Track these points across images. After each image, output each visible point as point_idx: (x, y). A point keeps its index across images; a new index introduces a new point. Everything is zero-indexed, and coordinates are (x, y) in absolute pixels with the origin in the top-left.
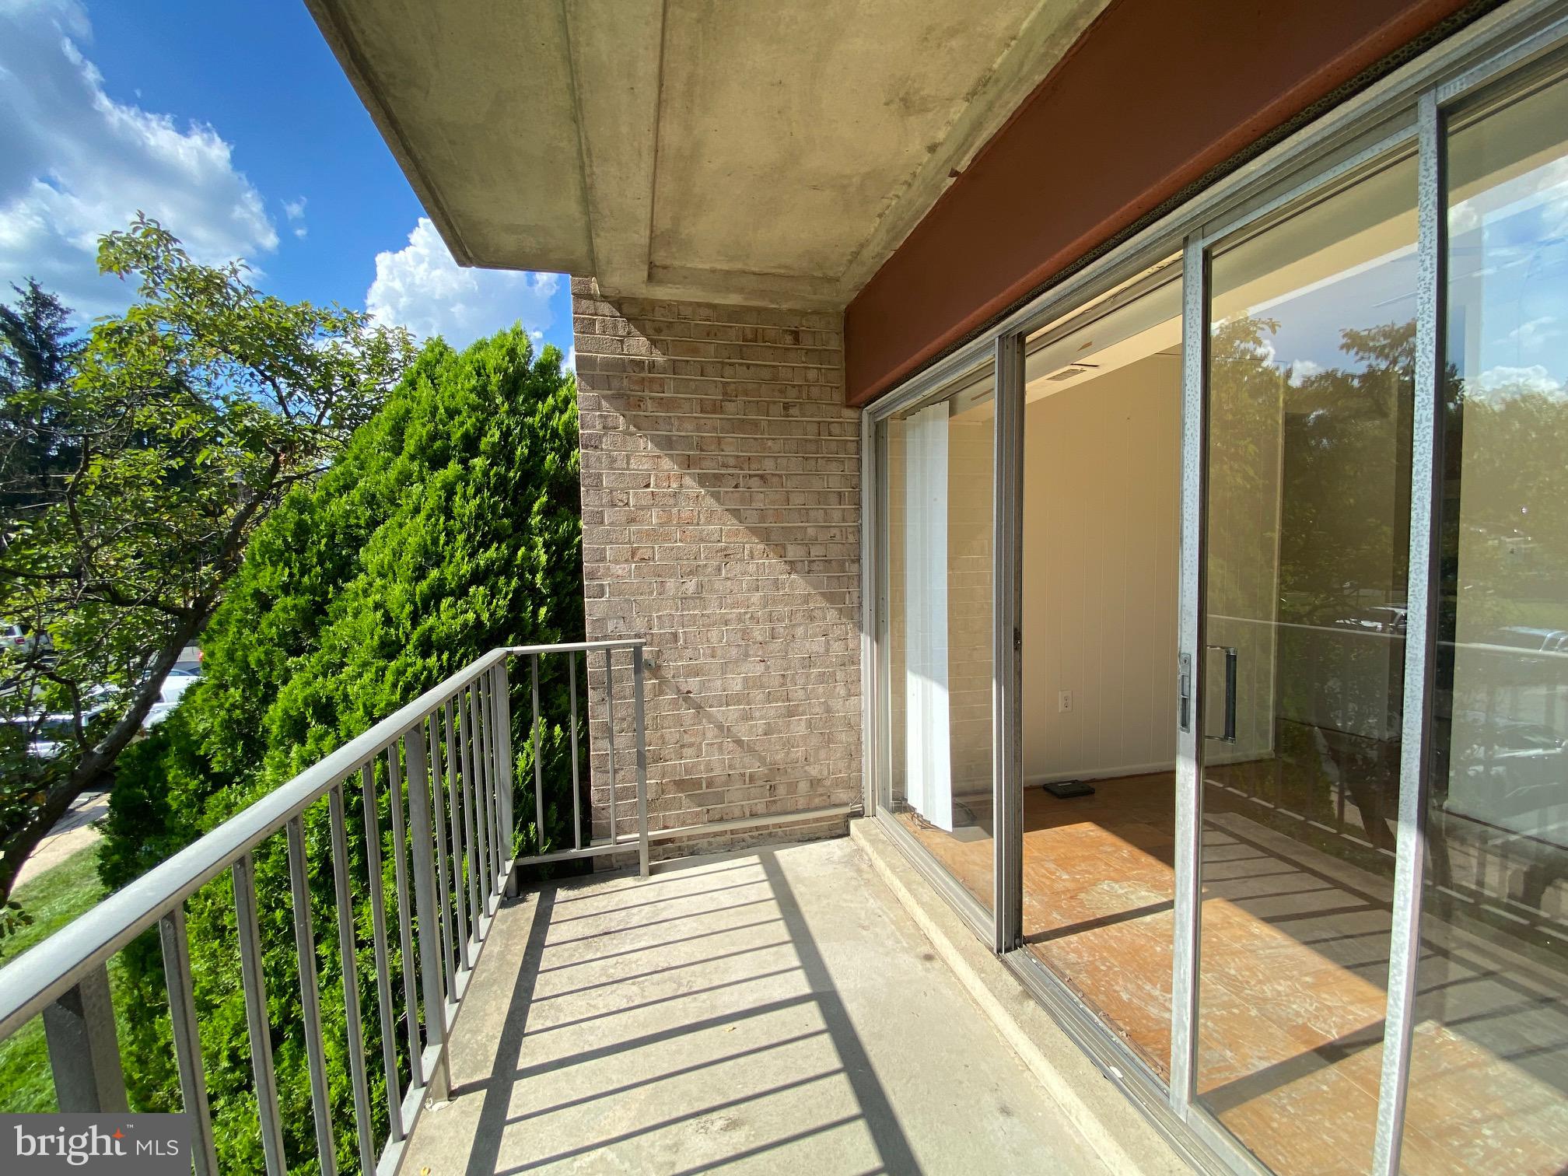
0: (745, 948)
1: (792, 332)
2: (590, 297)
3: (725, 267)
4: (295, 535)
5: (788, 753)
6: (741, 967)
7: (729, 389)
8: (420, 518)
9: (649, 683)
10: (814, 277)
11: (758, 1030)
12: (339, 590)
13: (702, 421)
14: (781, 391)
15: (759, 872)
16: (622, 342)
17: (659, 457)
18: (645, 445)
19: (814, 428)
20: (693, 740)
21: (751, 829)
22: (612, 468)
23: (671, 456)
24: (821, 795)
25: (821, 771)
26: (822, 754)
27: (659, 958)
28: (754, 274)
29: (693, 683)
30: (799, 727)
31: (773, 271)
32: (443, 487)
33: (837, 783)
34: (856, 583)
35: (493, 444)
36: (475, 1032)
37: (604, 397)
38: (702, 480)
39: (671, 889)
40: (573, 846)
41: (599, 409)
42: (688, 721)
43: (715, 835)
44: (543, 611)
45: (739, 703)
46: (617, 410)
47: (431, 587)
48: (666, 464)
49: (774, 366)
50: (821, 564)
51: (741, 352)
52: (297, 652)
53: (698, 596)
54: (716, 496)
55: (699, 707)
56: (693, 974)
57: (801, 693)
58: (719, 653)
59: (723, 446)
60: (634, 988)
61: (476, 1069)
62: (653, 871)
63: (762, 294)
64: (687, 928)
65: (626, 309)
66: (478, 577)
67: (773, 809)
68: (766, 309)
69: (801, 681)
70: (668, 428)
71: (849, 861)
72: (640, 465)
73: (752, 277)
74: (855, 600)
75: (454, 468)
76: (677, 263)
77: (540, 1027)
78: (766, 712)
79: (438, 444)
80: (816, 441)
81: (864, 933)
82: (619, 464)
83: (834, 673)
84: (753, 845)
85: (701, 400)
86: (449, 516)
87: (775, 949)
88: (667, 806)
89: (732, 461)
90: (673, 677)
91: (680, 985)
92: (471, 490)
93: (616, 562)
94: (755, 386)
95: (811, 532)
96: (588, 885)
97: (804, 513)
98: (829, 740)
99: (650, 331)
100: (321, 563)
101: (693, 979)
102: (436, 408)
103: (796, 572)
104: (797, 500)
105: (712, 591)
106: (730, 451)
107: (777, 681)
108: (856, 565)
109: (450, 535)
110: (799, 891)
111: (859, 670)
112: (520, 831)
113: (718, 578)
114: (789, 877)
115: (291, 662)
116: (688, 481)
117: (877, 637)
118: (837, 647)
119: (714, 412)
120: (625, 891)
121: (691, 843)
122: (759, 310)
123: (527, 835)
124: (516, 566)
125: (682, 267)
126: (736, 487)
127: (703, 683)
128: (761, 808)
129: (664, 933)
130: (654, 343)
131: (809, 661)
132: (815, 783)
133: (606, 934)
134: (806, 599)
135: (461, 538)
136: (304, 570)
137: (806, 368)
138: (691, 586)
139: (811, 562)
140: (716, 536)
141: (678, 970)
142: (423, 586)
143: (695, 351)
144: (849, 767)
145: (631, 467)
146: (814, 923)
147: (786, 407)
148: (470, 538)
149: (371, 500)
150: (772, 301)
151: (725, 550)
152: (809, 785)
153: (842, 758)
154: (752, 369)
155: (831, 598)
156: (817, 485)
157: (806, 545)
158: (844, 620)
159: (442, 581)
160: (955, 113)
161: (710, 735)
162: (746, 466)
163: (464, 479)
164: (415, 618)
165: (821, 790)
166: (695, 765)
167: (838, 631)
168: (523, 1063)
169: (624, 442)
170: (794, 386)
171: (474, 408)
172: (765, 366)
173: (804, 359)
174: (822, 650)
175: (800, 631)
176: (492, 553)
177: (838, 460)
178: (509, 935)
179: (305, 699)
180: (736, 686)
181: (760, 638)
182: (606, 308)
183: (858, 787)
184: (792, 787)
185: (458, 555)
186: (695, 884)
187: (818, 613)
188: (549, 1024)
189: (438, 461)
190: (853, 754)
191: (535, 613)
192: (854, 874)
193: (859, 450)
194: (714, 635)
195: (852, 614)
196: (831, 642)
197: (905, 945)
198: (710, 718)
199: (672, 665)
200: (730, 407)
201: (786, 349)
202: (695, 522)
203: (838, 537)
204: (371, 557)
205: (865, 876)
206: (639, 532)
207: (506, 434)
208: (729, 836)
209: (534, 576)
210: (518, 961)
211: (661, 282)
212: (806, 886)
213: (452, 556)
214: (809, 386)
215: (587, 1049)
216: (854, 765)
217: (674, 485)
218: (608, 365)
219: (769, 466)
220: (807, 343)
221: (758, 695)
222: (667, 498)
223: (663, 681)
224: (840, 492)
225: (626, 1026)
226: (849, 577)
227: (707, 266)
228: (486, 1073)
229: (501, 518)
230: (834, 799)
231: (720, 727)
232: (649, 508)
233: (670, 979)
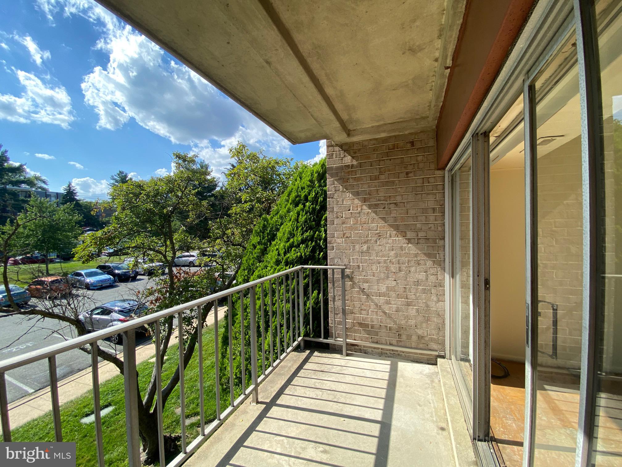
0: (365, 394)
1: (410, 142)
2: (332, 146)
3: (377, 124)
4: (263, 228)
5: (407, 322)
6: (359, 400)
7: (382, 170)
8: (291, 222)
9: (348, 283)
10: (417, 119)
11: (353, 425)
12: (271, 244)
13: (371, 184)
14: (405, 167)
15: (388, 368)
16: (342, 159)
17: (354, 199)
18: (349, 195)
19: (421, 181)
20: (365, 308)
21: (390, 350)
22: (337, 205)
23: (358, 198)
24: (424, 344)
25: (423, 333)
26: (424, 325)
27: (334, 386)
28: (390, 124)
29: (366, 286)
30: (412, 311)
31: (398, 121)
32: (297, 213)
33: (432, 340)
34: (442, 249)
35: (312, 198)
36: (272, 387)
37: (336, 180)
38: (370, 207)
39: (351, 364)
40: (321, 338)
41: (334, 184)
42: (363, 300)
43: (375, 348)
44: (322, 253)
45: (384, 296)
46: (340, 184)
47: (290, 244)
48: (356, 201)
49: (402, 158)
50: (424, 240)
51: (387, 154)
52: (260, 262)
53: (368, 251)
54: (376, 213)
55: (368, 296)
56: (341, 396)
57: (413, 297)
58: (376, 275)
59: (379, 193)
60: (321, 393)
61: (267, 398)
62: (348, 355)
63: (394, 130)
64: (348, 379)
65: (344, 147)
66: (303, 241)
67: (400, 344)
68: (398, 135)
69: (413, 291)
70: (357, 188)
71: (429, 376)
72: (347, 203)
73: (389, 125)
74: (442, 258)
75: (301, 206)
76: (358, 128)
77: (288, 393)
78: (396, 303)
79: (297, 199)
80: (422, 186)
81: (418, 407)
82: (340, 203)
83: (431, 290)
84: (391, 357)
85: (370, 176)
86: (298, 222)
87: (376, 399)
88: (355, 331)
89: (382, 198)
90: (358, 282)
91: (335, 398)
92: (304, 213)
93: (338, 238)
94: (393, 167)
95: (419, 226)
96: (325, 353)
97: (416, 218)
98: (428, 320)
99: (352, 154)
100: (268, 236)
101: (340, 397)
102: (299, 187)
103: (411, 243)
104: (412, 212)
105: (373, 250)
106: (382, 194)
107: (402, 290)
108: (443, 241)
109: (297, 228)
110: (399, 380)
111: (444, 290)
112: (305, 328)
113: (376, 245)
114: (399, 374)
115: (258, 265)
116: (364, 207)
117: (453, 276)
118: (432, 278)
119: (376, 180)
120: (335, 359)
121: (365, 349)
122: (395, 137)
123: (307, 329)
124: (315, 238)
125: (360, 129)
126: (384, 208)
127: (369, 286)
128: (394, 342)
129: (340, 378)
130: (353, 157)
131: (417, 283)
132: (420, 338)
133: (322, 371)
134: (416, 255)
135: (300, 229)
136: (263, 238)
137: (417, 156)
138: (365, 247)
139: (418, 239)
140: (375, 228)
141: (337, 393)
142: (288, 244)
143: (369, 158)
144: (438, 334)
145: (344, 203)
146: (398, 395)
147: (407, 173)
148: (302, 229)
149: (281, 217)
150: (399, 132)
151: (379, 233)
152: (417, 338)
153: (435, 329)
154: (392, 161)
155: (429, 255)
156: (423, 206)
157: (416, 231)
158: (436, 266)
159: (293, 242)
160: (437, 45)
161: (372, 307)
162: (388, 200)
163: (302, 210)
164: (285, 253)
165: (423, 341)
166: (366, 318)
167: (432, 271)
168: (278, 402)
169: (342, 195)
170: (411, 164)
171: (308, 186)
172: (398, 158)
173: (416, 152)
174: (424, 279)
175: (413, 269)
176: (308, 234)
177: (433, 194)
178: (295, 361)
179: (258, 275)
180: (383, 289)
181: (394, 271)
182: (337, 149)
183: (443, 344)
184: (409, 337)
185: (298, 234)
186: (361, 365)
187: (421, 262)
188: (291, 393)
189: (297, 205)
190: (440, 328)
191: (319, 254)
192: (429, 382)
193: (444, 189)
194: (374, 267)
195: (441, 264)
196: (429, 276)
197: (435, 419)
198: (373, 301)
199: (358, 277)
200: (382, 177)
201: (407, 150)
202: (367, 223)
203: (433, 228)
204: (279, 235)
205: (434, 384)
206: (346, 227)
207: (316, 194)
208: (380, 350)
209: (320, 241)
210: (293, 370)
211: (353, 136)
212: (404, 380)
213: (297, 235)
214: (418, 163)
215: (297, 406)
216: (441, 334)
217: (359, 209)
218: (337, 168)
219: (399, 199)
220: (418, 145)
221: (393, 294)
222: (357, 214)
223: (354, 283)
224: (434, 208)
225: (311, 404)
226: (438, 247)
227: (370, 126)
228: (268, 401)
229: (312, 222)
230: (429, 347)
231: (377, 305)
232: (350, 218)
233: (333, 395)
